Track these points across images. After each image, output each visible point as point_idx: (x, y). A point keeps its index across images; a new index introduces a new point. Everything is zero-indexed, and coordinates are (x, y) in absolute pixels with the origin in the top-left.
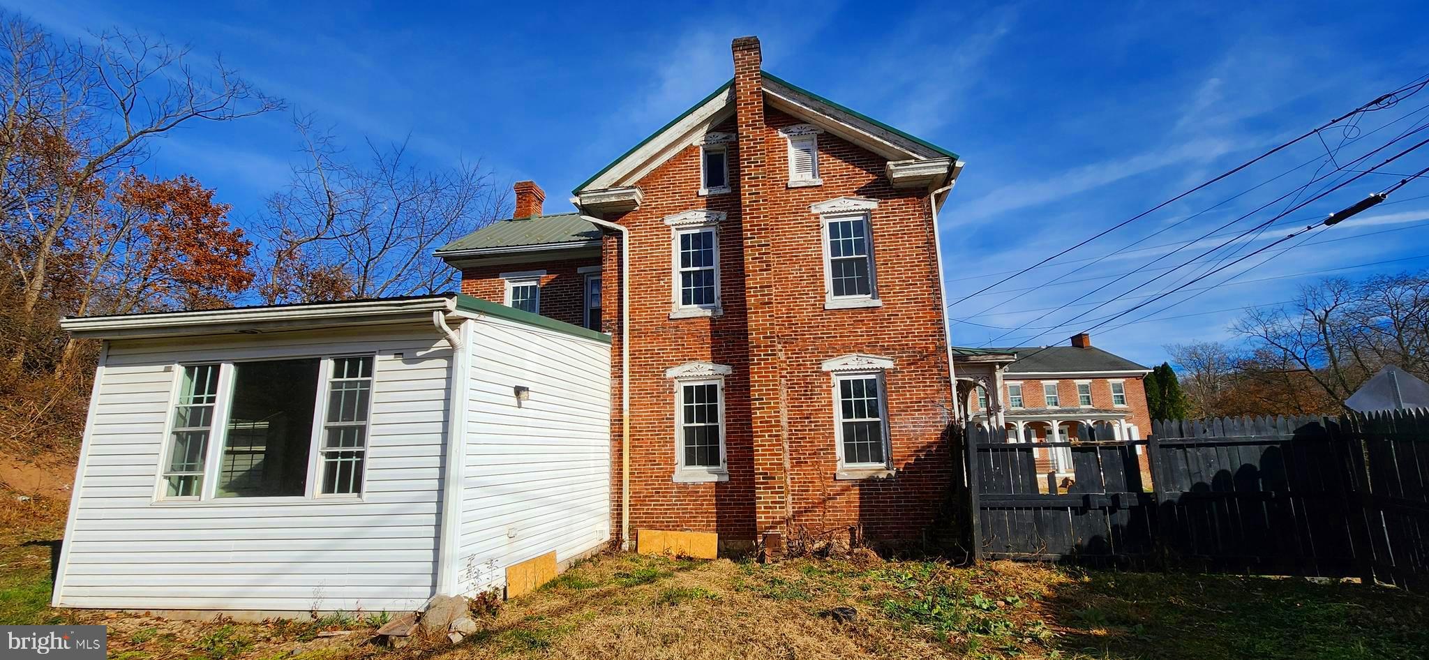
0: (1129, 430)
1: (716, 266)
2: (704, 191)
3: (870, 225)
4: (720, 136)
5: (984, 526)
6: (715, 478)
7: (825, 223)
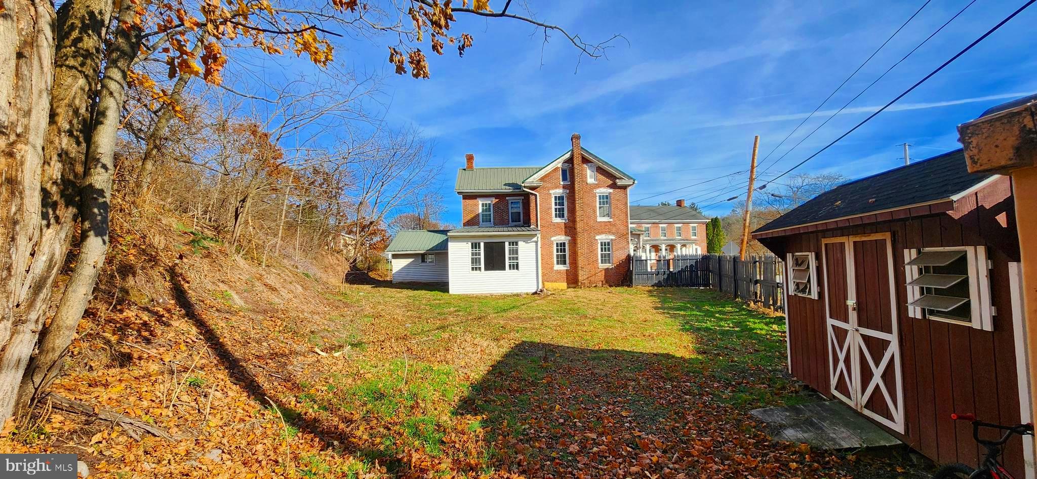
0: (696, 249)
1: (565, 207)
2: (562, 183)
3: (610, 197)
4: (567, 165)
5: (635, 278)
6: (566, 268)
7: (598, 195)
